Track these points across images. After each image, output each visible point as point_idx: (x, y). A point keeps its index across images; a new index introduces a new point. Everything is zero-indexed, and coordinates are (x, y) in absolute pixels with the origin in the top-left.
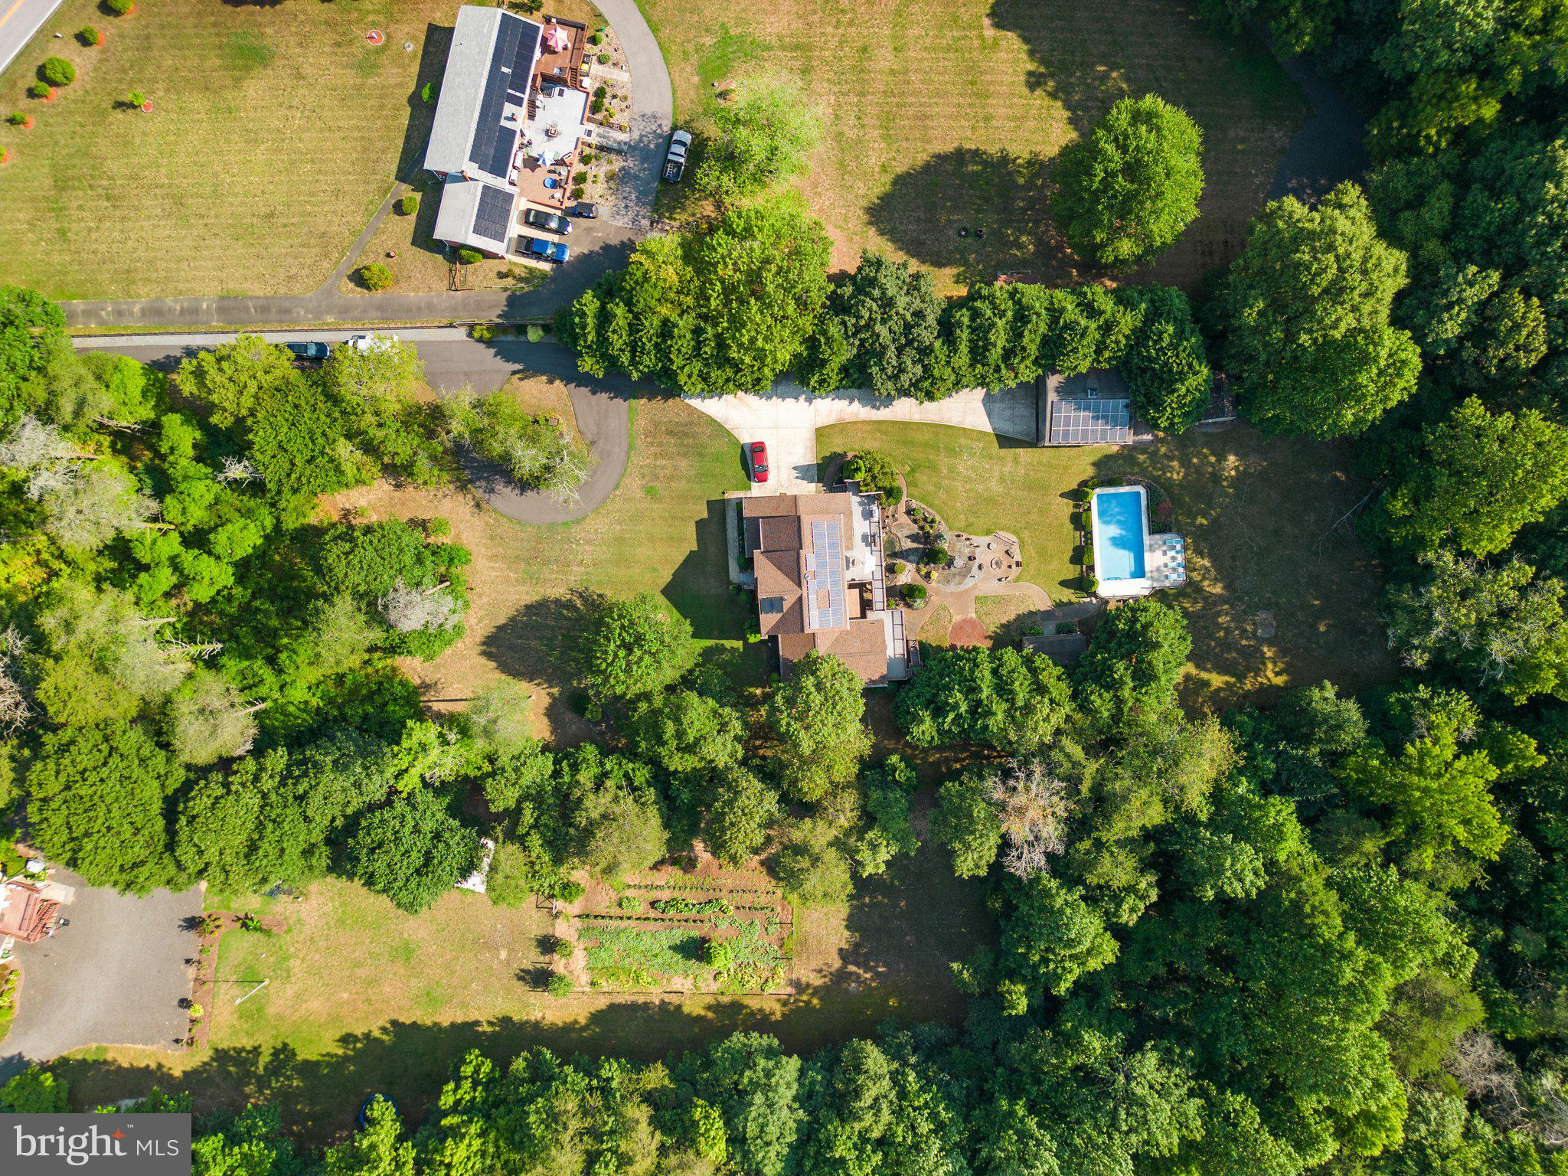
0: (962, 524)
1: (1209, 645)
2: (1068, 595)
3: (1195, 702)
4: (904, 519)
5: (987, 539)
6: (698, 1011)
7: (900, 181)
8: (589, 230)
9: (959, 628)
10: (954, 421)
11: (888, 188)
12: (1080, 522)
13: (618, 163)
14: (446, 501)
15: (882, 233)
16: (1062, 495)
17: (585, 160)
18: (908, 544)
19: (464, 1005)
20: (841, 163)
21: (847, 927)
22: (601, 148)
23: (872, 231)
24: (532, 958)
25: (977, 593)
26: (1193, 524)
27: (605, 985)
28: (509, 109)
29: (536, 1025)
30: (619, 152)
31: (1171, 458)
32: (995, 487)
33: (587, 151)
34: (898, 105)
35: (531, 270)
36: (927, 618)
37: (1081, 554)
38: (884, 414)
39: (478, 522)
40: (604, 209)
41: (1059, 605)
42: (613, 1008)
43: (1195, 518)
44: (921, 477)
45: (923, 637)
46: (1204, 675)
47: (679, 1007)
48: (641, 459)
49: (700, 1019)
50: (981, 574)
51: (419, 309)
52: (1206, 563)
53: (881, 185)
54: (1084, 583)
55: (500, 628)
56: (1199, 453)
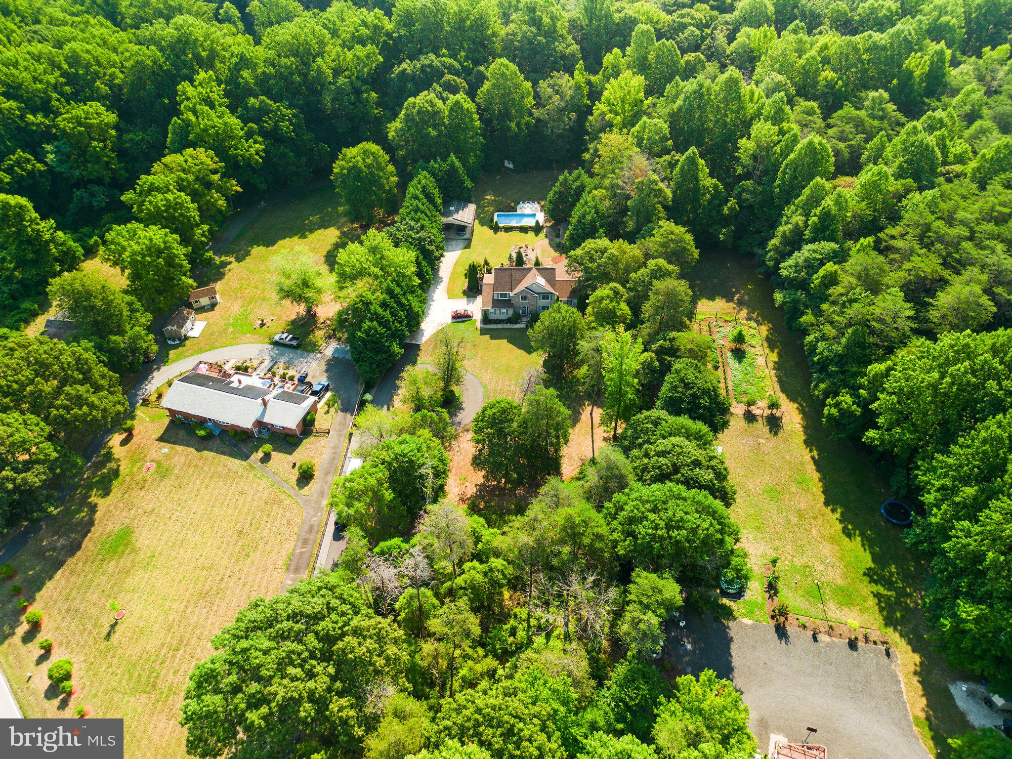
2: (542, 233)
8: (315, 375)
13: (280, 365)
14: (462, 446)
16: (496, 233)
17: (273, 376)
19: (802, 463)
21: (714, 300)
22: (269, 370)
24: (761, 426)
27: (770, 393)
29: (805, 428)
30: (274, 364)
38: (446, 279)
41: (546, 236)
42: (783, 391)
47: (775, 363)
51: (334, 453)
54: (537, 229)
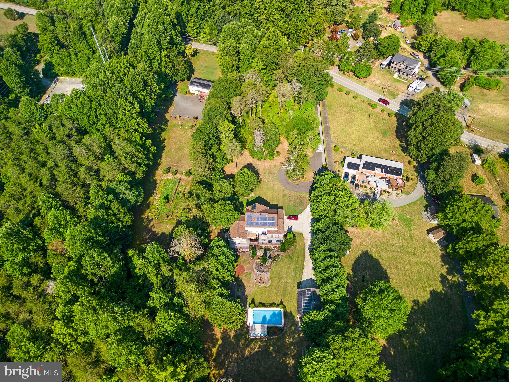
0: (274, 270)
1: (227, 348)
2: (249, 300)
3: (209, 342)
4: (276, 254)
5: (269, 277)
6: (150, 200)
7: (377, 260)
8: (353, 188)
9: (242, 267)
10: (305, 269)
11: (374, 257)
12: (273, 305)
13: (371, 195)
14: (284, 158)
15: (361, 254)
16: (281, 301)
17: (371, 188)
18: (268, 254)
19: (166, 158)
20: (379, 246)
21: (163, 233)
22: (374, 192)
23: (361, 252)
24: (173, 169)
25: (252, 273)
26: (270, 345)
27: (162, 182)
28: (380, 170)
29: (157, 170)
30: (374, 195)
31: (293, 338)
32: (284, 281)
33: (373, 189)
34: (400, 262)
35: (341, 176)
36: (246, 258)
37: (262, 304)
38: (307, 251)
39: (279, 164)
40: (358, 191)
41: (246, 298)
42: (157, 184)
43: (272, 346)
44: (288, 259)
45: (240, 257)
46: (217, 347)
47: (152, 196)
48: (294, 194)
49: (148, 200)
50: (258, 275)
51: (330, 157)
52: (256, 349)
53: (375, 256)
55: (254, 167)
56: (295, 349)
